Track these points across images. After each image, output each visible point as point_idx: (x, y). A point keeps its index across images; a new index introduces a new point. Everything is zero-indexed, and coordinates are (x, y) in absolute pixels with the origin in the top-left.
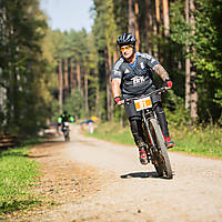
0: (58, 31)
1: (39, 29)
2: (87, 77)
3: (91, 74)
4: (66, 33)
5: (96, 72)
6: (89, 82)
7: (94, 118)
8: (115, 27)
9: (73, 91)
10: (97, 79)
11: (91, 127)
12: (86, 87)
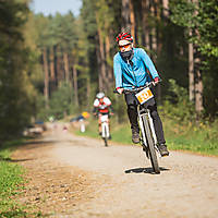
0: (41, 15)
1: (19, 14)
2: (76, 66)
3: (81, 63)
4: (50, 17)
5: (87, 61)
6: (79, 73)
7: (85, 114)
8: (106, 8)
9: (61, 84)
10: (87, 69)
11: (82, 125)
12: (75, 79)
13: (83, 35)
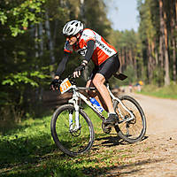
0: (118, 31)
1: (106, 30)
2: (136, 58)
3: (139, 56)
4: (122, 32)
5: (141, 54)
6: (137, 61)
7: (141, 82)
8: (152, 27)
9: (128, 67)
10: (142, 59)
12: (136, 64)
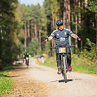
11: (43, 60)
13: (45, 16)
